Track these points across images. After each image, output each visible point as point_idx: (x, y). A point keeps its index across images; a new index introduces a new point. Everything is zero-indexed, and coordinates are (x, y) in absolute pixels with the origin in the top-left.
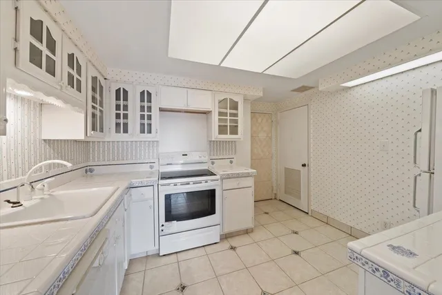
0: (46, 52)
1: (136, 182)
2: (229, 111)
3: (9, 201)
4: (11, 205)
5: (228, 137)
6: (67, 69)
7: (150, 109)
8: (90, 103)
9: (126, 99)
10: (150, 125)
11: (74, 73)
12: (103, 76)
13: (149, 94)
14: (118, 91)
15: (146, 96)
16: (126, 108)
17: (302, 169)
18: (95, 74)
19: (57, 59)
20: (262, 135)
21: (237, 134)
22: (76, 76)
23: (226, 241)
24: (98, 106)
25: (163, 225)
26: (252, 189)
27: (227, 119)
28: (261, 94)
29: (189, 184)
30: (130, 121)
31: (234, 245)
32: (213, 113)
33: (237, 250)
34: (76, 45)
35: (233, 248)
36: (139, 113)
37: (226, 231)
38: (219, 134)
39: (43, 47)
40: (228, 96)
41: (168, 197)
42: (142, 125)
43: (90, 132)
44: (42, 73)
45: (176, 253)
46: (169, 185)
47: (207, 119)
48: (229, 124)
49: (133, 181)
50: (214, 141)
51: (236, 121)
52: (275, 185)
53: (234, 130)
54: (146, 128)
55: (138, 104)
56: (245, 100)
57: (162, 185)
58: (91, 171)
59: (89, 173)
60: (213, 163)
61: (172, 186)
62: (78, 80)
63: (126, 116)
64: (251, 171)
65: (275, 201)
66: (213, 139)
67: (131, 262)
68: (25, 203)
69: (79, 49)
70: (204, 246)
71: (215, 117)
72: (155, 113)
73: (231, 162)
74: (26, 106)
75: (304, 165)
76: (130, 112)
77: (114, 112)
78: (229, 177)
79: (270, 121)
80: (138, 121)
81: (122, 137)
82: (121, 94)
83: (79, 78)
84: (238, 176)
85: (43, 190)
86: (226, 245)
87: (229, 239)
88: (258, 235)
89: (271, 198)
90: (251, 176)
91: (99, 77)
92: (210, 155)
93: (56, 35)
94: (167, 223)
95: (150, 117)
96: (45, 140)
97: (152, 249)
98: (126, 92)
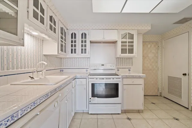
0: (40, 14)
1: (78, 76)
2: (128, 40)
3: (30, 77)
4: (31, 78)
5: (127, 55)
6: (49, 22)
7: (85, 42)
8: (60, 39)
9: (75, 38)
10: (85, 49)
11: (53, 24)
12: (66, 28)
13: (85, 34)
14: (72, 34)
15: (84, 35)
16: (75, 42)
17: (183, 77)
18: (63, 26)
19: (45, 17)
20: (151, 55)
21: (132, 53)
22: (53, 26)
23: (124, 114)
24: (63, 41)
25: (90, 99)
26: (142, 86)
27: (126, 45)
28: (150, 28)
29: (104, 79)
30: (77, 48)
31: (130, 117)
32: (118, 41)
33: (132, 121)
34: (54, 13)
35: (129, 119)
36: (81, 44)
37: (125, 108)
38: (122, 53)
39: (39, 12)
40: (127, 32)
41: (93, 85)
42: (82, 49)
43: (60, 52)
44: (38, 22)
45: (97, 114)
46: (93, 78)
47: (115, 46)
48: (127, 48)
49: (77, 75)
50: (119, 58)
51: (132, 46)
52: (160, 87)
53: (131, 51)
54: (84, 51)
55: (81, 39)
56: (139, 34)
57: (90, 78)
58: (62, 71)
59: (62, 72)
60: (118, 70)
61: (95, 79)
62: (54, 28)
63: (75, 46)
64: (142, 75)
65: (160, 97)
66: (118, 56)
67: (75, 113)
68: (36, 79)
69: (55, 14)
70: (112, 114)
71: (119, 44)
72: (88, 43)
73: (129, 70)
74: (37, 40)
75: (185, 75)
76: (77, 44)
77: (71, 44)
78: (127, 77)
79: (157, 46)
80: (80, 48)
81: (73, 55)
82: (73, 36)
83: (55, 27)
84: (133, 77)
85: (42, 74)
86: (125, 116)
87: (127, 114)
88: (147, 115)
89: (157, 95)
90: (142, 78)
91: (64, 28)
92: (117, 66)
93: (44, 7)
94: (92, 98)
95: (85, 46)
96: (44, 55)
97: (85, 110)
98: (75, 34)
